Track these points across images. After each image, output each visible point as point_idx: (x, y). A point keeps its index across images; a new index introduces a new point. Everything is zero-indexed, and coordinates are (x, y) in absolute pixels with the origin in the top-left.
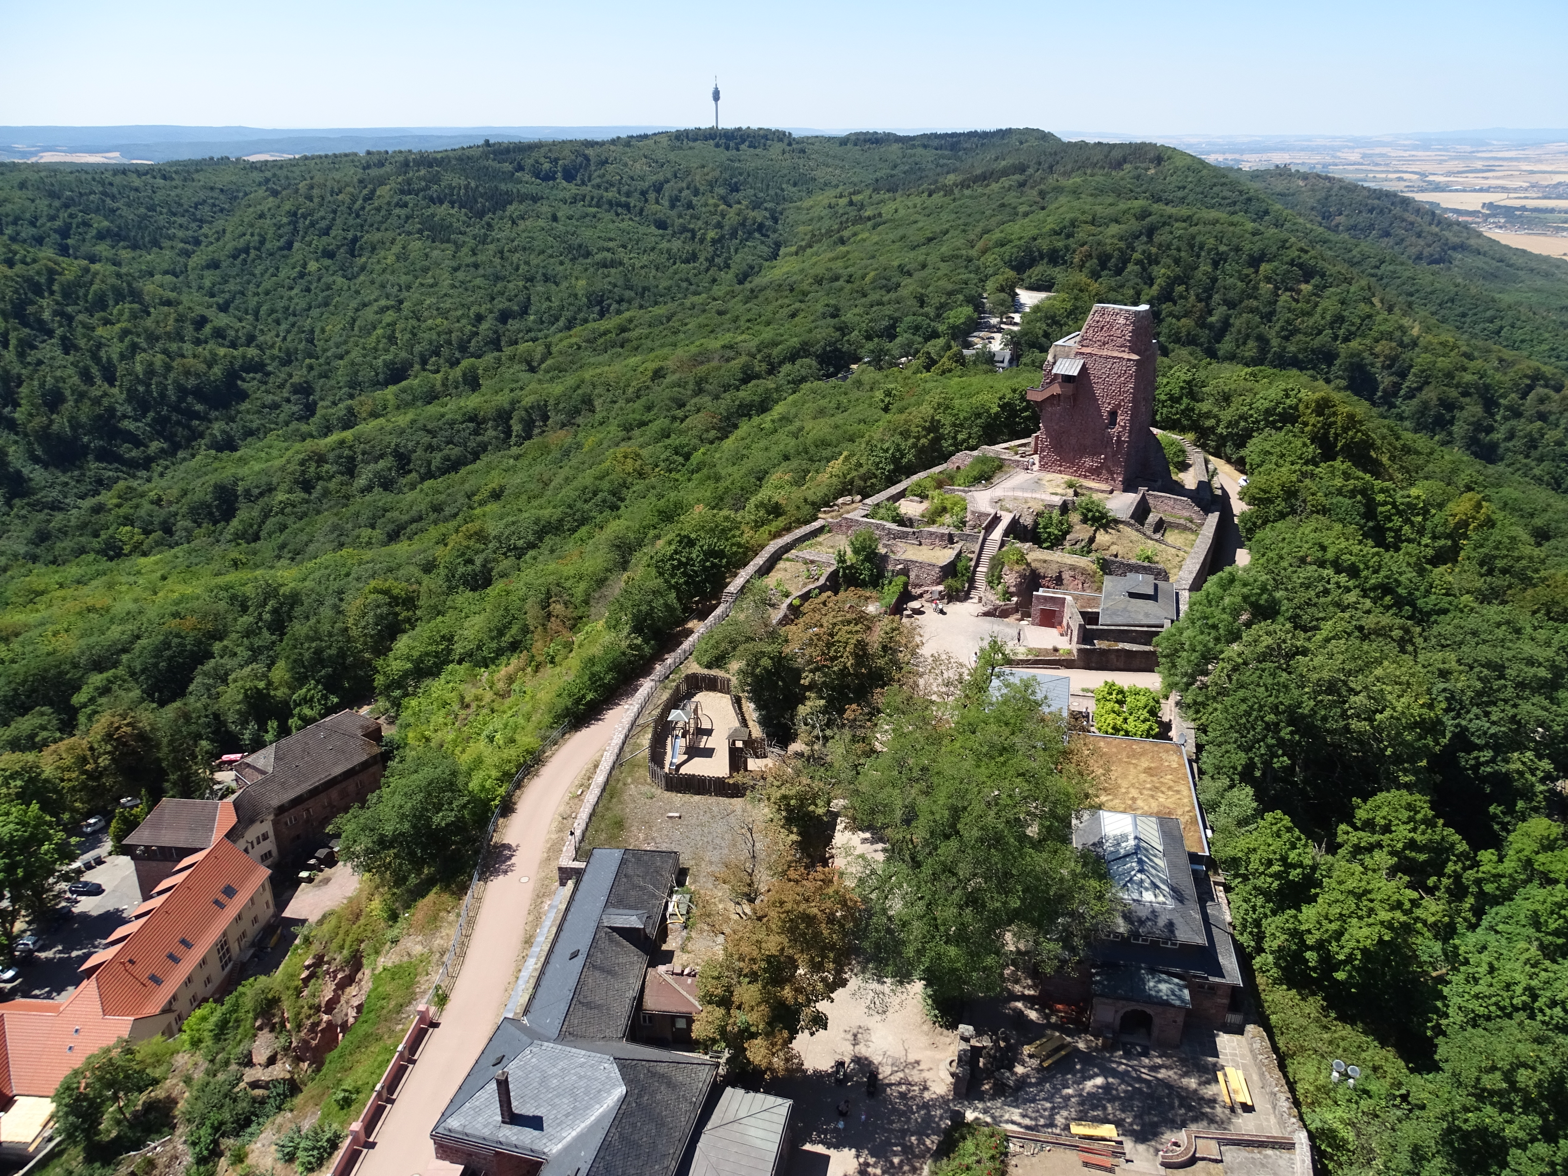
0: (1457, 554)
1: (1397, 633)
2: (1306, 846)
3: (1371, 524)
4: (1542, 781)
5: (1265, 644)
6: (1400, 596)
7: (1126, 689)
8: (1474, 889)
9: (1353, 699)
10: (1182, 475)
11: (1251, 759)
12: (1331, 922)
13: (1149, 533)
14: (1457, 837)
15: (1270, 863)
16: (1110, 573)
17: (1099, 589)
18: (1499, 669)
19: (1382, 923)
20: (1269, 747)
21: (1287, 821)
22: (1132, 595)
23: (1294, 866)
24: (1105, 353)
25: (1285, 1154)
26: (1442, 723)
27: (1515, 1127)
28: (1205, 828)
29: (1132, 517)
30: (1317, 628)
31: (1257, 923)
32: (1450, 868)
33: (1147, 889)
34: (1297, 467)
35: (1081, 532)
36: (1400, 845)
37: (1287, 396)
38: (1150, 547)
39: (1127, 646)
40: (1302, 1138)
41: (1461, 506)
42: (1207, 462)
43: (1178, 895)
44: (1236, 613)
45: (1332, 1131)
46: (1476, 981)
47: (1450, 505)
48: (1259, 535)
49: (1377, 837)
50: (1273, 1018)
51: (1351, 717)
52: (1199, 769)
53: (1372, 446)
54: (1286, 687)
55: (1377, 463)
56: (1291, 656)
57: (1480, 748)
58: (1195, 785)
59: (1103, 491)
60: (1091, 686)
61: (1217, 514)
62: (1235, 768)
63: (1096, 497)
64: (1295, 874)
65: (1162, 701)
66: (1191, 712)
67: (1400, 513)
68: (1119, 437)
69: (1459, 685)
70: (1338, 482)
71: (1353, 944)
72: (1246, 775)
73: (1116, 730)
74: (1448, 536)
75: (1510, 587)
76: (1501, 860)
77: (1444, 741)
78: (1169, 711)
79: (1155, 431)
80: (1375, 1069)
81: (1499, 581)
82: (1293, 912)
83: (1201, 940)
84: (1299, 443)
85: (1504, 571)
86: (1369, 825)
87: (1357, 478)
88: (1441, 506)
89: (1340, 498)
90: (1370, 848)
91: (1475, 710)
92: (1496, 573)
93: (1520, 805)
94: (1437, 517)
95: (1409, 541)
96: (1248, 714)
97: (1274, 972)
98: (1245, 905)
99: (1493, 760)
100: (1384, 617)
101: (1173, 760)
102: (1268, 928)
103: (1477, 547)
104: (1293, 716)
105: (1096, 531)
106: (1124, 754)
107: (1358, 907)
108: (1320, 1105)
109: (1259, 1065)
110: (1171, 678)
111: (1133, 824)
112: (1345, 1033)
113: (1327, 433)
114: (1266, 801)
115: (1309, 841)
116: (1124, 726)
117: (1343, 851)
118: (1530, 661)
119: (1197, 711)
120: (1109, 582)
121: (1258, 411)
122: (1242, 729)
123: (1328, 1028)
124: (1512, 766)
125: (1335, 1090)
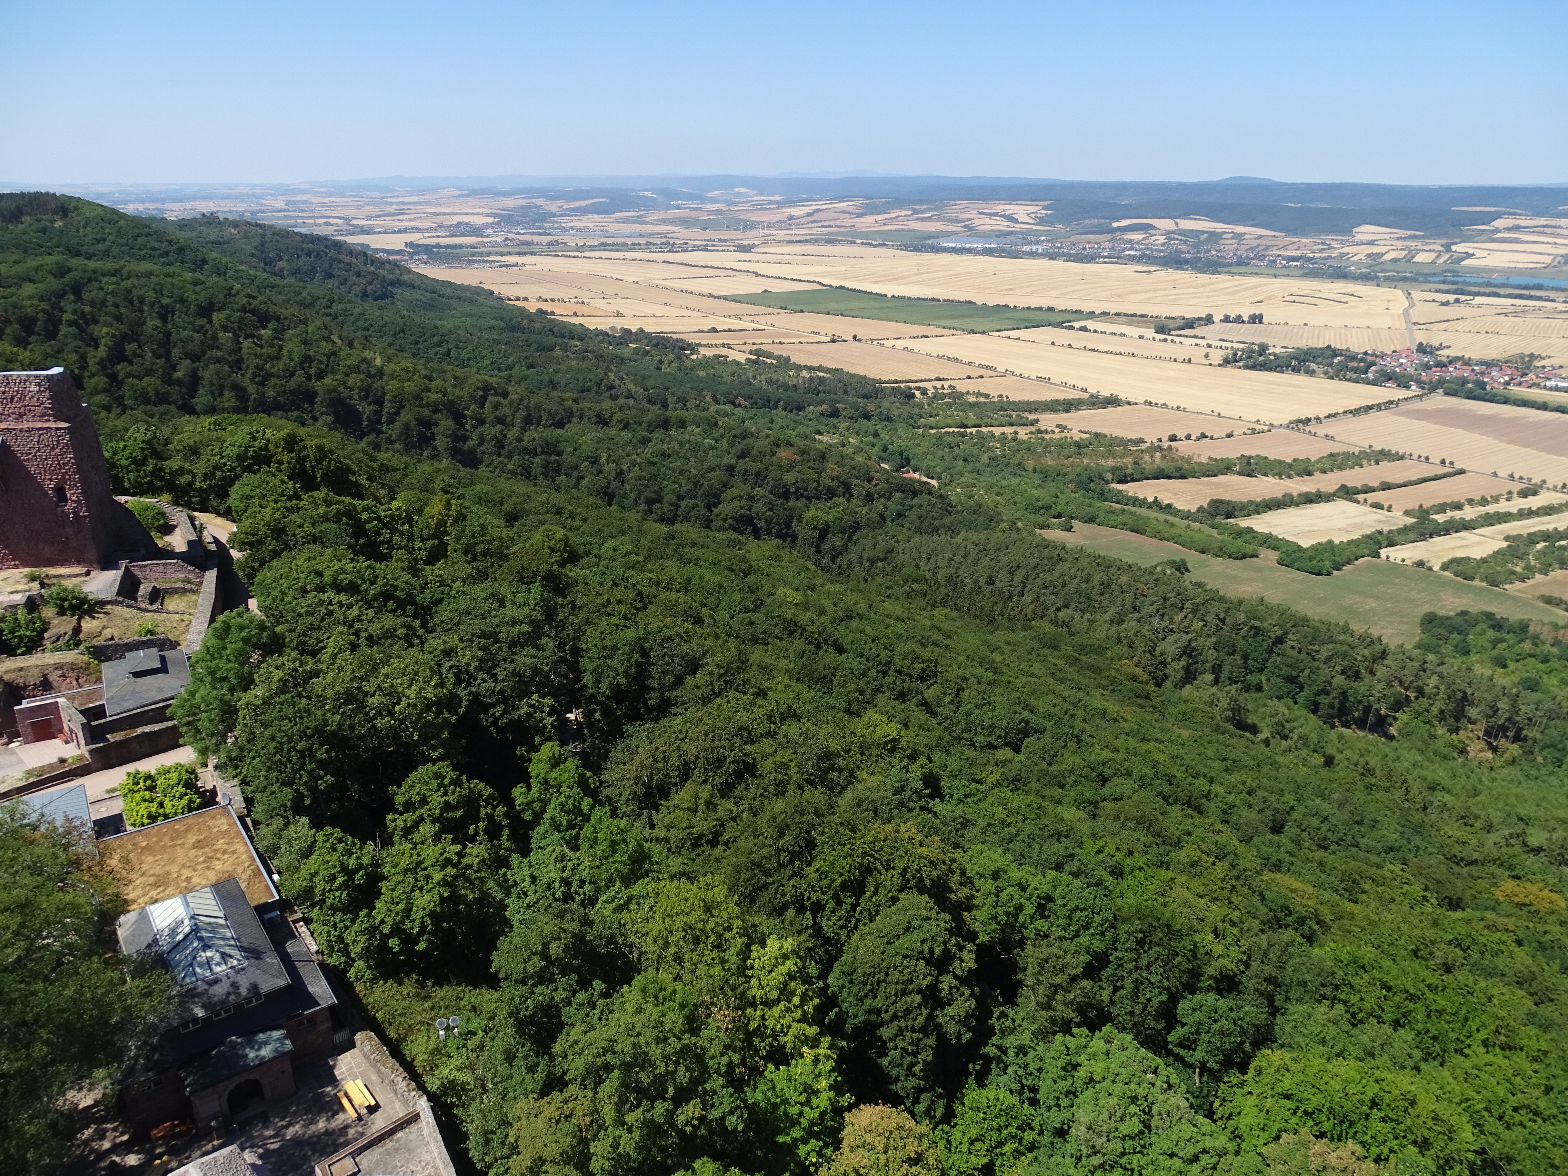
0: (446, 549)
1: (401, 632)
2: (361, 848)
3: (361, 541)
4: (550, 714)
5: (276, 679)
6: (400, 598)
7: (153, 772)
8: (505, 822)
9: (370, 701)
10: (167, 539)
11: (296, 791)
12: (398, 904)
13: (145, 605)
14: (482, 785)
15: (333, 878)
16: (109, 659)
17: (99, 680)
19: (438, 884)
20: (310, 772)
21: (337, 833)
22: (137, 675)
23: (356, 871)
24: (25, 425)
25: (414, 1127)
26: (456, 695)
27: (560, 991)
28: (270, 874)
29: (118, 595)
30: (324, 648)
31: (341, 939)
32: (483, 812)
34: (280, 504)
35: (62, 625)
36: (437, 811)
37: (255, 439)
38: (149, 619)
39: (147, 729)
40: (423, 1105)
41: (435, 508)
42: (192, 520)
43: (251, 951)
44: (242, 658)
45: (452, 1082)
46: (526, 894)
47: (427, 509)
48: (259, 577)
49: (418, 813)
50: (379, 1015)
51: (374, 718)
52: (253, 821)
53: (349, 470)
54: (308, 711)
55: (357, 485)
56: (306, 682)
57: (493, 706)
58: (251, 839)
59: (77, 576)
60: (115, 784)
61: (215, 569)
62: (285, 806)
63: (69, 584)
64: (359, 878)
65: (199, 771)
66: (230, 770)
67: (386, 526)
68: (76, 514)
69: (464, 660)
70: (322, 510)
71: (421, 913)
72: (298, 808)
73: (153, 818)
74: (434, 537)
75: (492, 565)
76: (529, 788)
77: (461, 710)
78: (209, 778)
79: (119, 498)
80: (474, 1009)
81: (481, 564)
82: (365, 912)
83: (283, 981)
84: (277, 482)
85: (485, 554)
86: (409, 806)
87: (337, 503)
88: (420, 512)
89: (325, 525)
90: (416, 825)
91: (481, 675)
92: (479, 557)
93: (537, 739)
94: (420, 522)
95: (400, 548)
96: (279, 749)
97: (368, 975)
98: (326, 928)
99: (506, 712)
100: (388, 621)
101: (222, 823)
102: (349, 937)
103: (458, 539)
104: (322, 734)
105: (79, 620)
106: (167, 839)
107: (416, 880)
108: (437, 1066)
109: (374, 1064)
110: (202, 744)
111: (187, 904)
112: (443, 993)
113: (303, 466)
114: (317, 824)
115: (364, 842)
116: (161, 811)
117: (396, 838)
118: (514, 622)
119: (236, 767)
120: (107, 669)
121: (230, 458)
122: (278, 767)
123: (427, 998)
124: (522, 711)
125: (445, 1046)
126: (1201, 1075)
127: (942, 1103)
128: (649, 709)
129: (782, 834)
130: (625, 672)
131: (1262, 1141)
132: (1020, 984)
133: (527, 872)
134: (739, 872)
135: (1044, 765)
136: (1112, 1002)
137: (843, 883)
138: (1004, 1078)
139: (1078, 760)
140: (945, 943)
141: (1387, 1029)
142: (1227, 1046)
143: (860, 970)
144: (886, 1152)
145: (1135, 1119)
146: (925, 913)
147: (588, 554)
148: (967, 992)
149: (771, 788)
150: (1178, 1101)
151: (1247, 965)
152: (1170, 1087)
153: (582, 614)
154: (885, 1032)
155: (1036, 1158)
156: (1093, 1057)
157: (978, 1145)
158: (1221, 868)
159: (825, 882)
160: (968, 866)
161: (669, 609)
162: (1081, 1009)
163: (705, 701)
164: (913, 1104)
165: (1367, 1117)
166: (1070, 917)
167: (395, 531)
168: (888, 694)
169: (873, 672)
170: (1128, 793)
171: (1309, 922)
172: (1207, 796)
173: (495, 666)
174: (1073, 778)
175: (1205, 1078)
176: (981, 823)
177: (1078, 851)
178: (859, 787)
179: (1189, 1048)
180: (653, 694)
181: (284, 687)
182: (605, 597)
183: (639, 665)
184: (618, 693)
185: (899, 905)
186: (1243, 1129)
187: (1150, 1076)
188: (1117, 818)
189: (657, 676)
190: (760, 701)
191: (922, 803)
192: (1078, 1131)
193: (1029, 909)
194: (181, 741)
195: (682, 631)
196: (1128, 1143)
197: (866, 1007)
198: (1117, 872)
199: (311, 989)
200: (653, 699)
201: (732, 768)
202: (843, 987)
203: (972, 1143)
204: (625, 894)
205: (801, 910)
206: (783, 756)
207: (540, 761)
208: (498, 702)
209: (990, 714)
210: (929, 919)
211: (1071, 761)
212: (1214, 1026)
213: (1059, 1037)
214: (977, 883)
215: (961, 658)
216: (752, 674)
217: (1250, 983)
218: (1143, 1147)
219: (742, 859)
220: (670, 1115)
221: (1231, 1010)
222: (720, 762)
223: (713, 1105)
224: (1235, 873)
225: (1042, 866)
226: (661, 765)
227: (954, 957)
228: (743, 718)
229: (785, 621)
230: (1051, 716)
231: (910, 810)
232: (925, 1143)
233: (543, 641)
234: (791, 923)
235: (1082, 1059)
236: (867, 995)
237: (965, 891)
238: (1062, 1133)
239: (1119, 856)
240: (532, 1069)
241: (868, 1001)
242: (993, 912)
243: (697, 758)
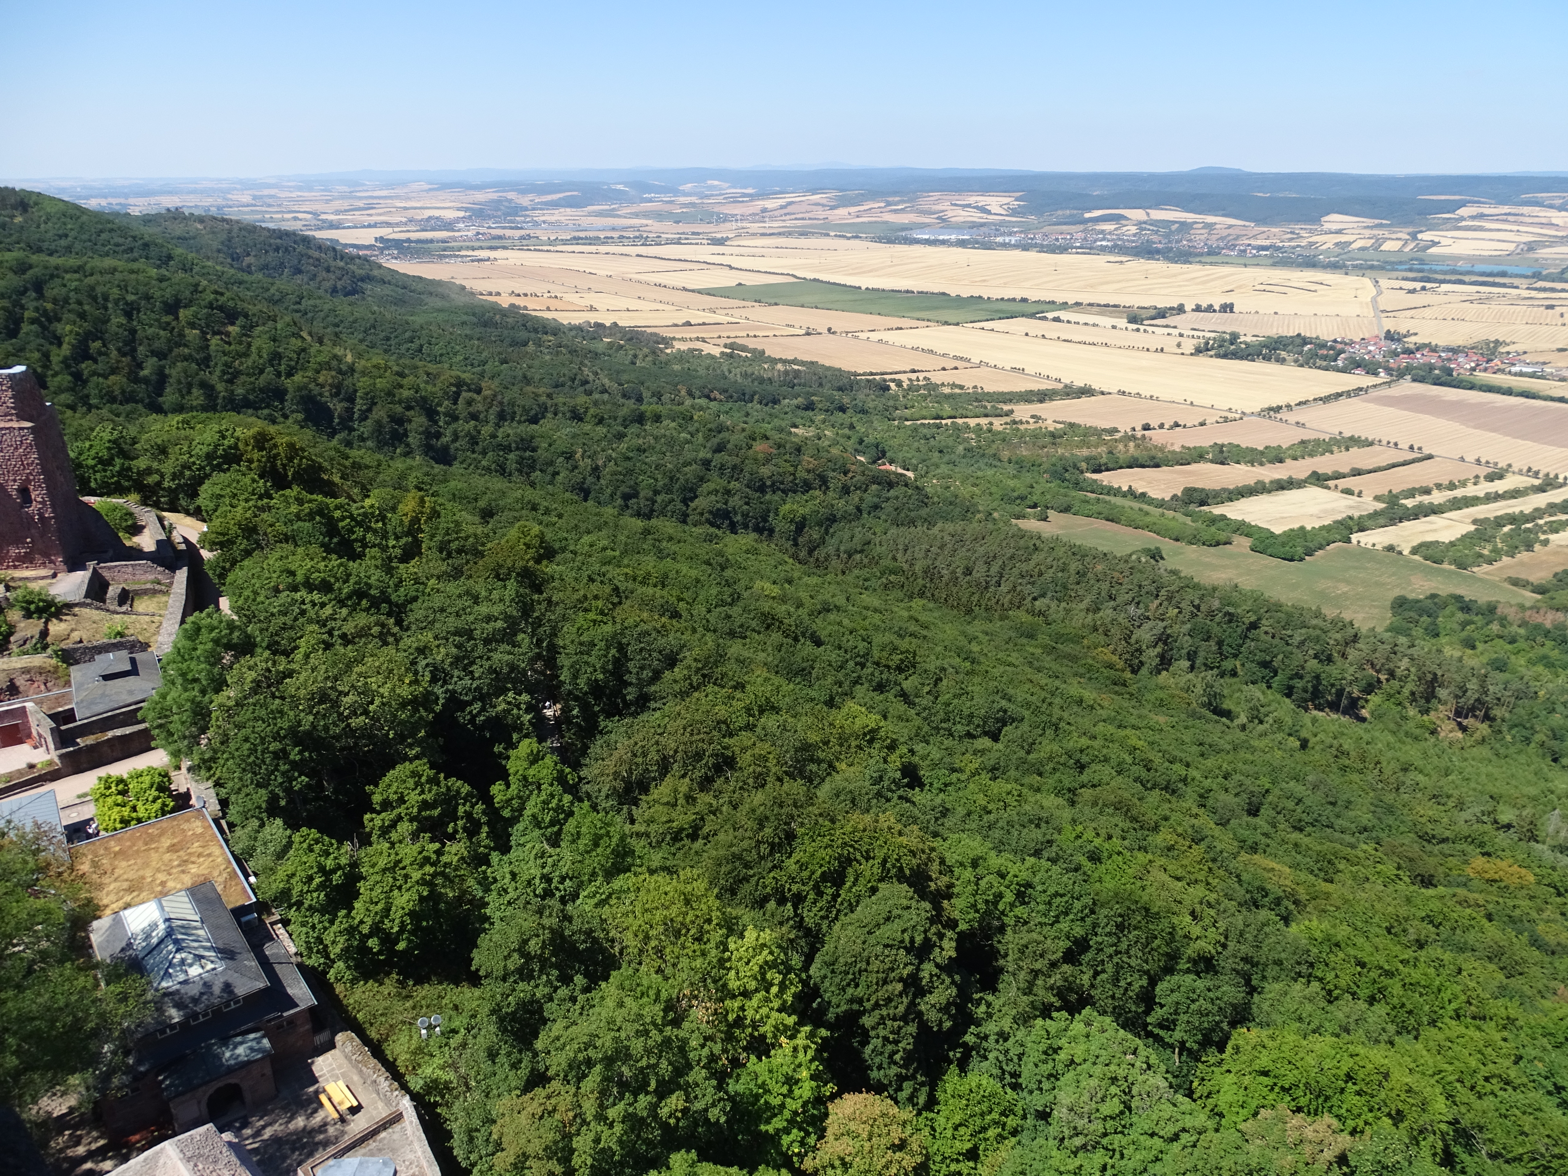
0: (420, 547)
1: (376, 630)
2: (338, 849)
3: (335, 540)
4: (527, 711)
5: (249, 679)
6: (374, 597)
7: (125, 776)
8: (484, 819)
9: (345, 700)
10: (136, 539)
11: (271, 792)
12: (376, 903)
13: (114, 607)
14: (459, 783)
15: (310, 879)
16: (77, 662)
17: (68, 683)
18: (469, 634)
19: (417, 882)
20: (283, 774)
21: (314, 833)
22: (107, 678)
23: (334, 871)
25: (397, 1127)
26: (432, 693)
27: (541, 988)
28: (247, 876)
29: (86, 597)
30: (297, 648)
31: (319, 940)
32: (461, 810)
33: (191, 965)
34: (251, 503)
35: (29, 628)
36: (415, 810)
37: (224, 437)
38: (118, 621)
39: (118, 732)
40: (406, 1104)
41: (409, 505)
42: (161, 520)
43: (227, 954)
44: (214, 659)
45: (435, 1081)
46: (506, 891)
47: (400, 506)
48: (230, 577)
49: (396, 812)
50: (360, 1016)
51: (349, 717)
52: (228, 823)
53: (321, 468)
54: (281, 712)
55: (330, 483)
56: (280, 682)
57: (470, 703)
58: (227, 841)
59: (43, 578)
60: (86, 789)
61: (185, 569)
62: (259, 807)
63: (35, 586)
64: (337, 878)
65: (173, 774)
66: (203, 772)
67: (360, 524)
68: (41, 515)
69: (439, 658)
70: (294, 509)
71: (400, 912)
72: (273, 810)
73: (125, 822)
74: (408, 533)
75: (468, 562)
76: (508, 786)
77: (438, 708)
78: (182, 781)
79: (86, 499)
80: (456, 1007)
81: (456, 561)
82: (343, 912)
83: (262, 983)
84: (247, 480)
85: (459, 551)
86: (386, 805)
87: (310, 501)
88: (394, 509)
89: (300, 523)
90: (394, 825)
91: (456, 673)
92: (454, 554)
93: (515, 736)
94: (394, 519)
95: (374, 546)
96: (253, 750)
97: (348, 975)
98: (304, 929)
99: (483, 709)
100: (362, 619)
101: (197, 826)
102: (328, 938)
103: (432, 536)
104: (296, 736)
105: (46, 623)
106: (140, 843)
107: (395, 879)
108: (419, 1065)
109: (355, 1064)
110: (174, 747)
111: (162, 908)
112: (425, 992)
113: (274, 466)
114: (293, 825)
115: (340, 843)
116: (134, 815)
117: (374, 838)
118: (489, 619)
119: (209, 769)
120: (76, 673)
121: (199, 457)
122: (253, 768)
123: (408, 997)
124: (499, 708)
125: (427, 1045)
126: (1180, 1054)
127: (925, 1090)
128: (627, 705)
129: (761, 827)
130: (602, 667)
131: (1242, 1118)
132: (1001, 970)
133: (507, 869)
134: (720, 865)
135: (1022, 753)
136: (1092, 986)
137: (823, 873)
138: (985, 1064)
139: (1055, 747)
140: (925, 932)
141: (1362, 1005)
142: (1206, 1025)
143: (841, 960)
144: (870, 1140)
145: (1116, 1100)
146: (905, 902)
147: (563, 550)
148: (948, 981)
149: (751, 781)
150: (1158, 1081)
151: (1224, 946)
152: (1149, 1067)
153: (559, 610)
154: (867, 1021)
155: (1019, 1143)
156: (1074, 1039)
157: (962, 1130)
158: (1197, 851)
159: (805, 874)
160: (947, 855)
161: (645, 603)
162: (1060, 994)
163: (683, 695)
164: (896, 1091)
165: (1342, 1091)
166: (1050, 903)
167: (369, 529)
168: (866, 685)
169: (851, 664)
170: (1106, 779)
171: (1286, 902)
172: (1184, 780)
173: (473, 663)
174: (1051, 765)
175: (1184, 1058)
176: (961, 811)
177: (1056, 836)
178: (838, 777)
179: (1168, 1029)
180: (630, 689)
181: (257, 688)
182: (582, 593)
183: (616, 661)
184: (596, 689)
185: (879, 894)
186: (1223, 1107)
187: (1129, 1057)
188: (1095, 804)
189: (634, 671)
190: (738, 694)
191: (901, 792)
192: (1060, 1113)
193: (1009, 897)
194: (153, 744)
195: (658, 626)
196: (1110, 1124)
197: (848, 996)
198: (1095, 857)
199: (290, 991)
200: (631, 693)
201: (711, 761)
202: (825, 977)
203: (956, 1128)
204: (606, 889)
205: (782, 901)
206: (762, 748)
207: (518, 758)
208: (475, 699)
209: (968, 704)
210: (909, 908)
211: (1048, 748)
212: (1193, 1007)
213: (1039, 1022)
214: (957, 871)
215: (939, 649)
216: (730, 667)
217: (1227, 963)
218: (1124, 1127)
219: (722, 852)
220: (653, 1108)
221: (1209, 990)
222: (699, 756)
223: (696, 1097)
224: (1212, 855)
225: (1020, 853)
226: (640, 760)
227: (935, 945)
228: (721, 711)
229: (763, 614)
230: (1028, 705)
231: (888, 800)
232: (909, 1130)
233: (520, 637)
234: (773, 915)
235: (1063, 1042)
236: (849, 985)
237: (945, 880)
238: (1044, 1116)
239: (1097, 842)
240: (515, 1066)
241: (850, 991)
242: (972, 900)
243: (676, 752)
